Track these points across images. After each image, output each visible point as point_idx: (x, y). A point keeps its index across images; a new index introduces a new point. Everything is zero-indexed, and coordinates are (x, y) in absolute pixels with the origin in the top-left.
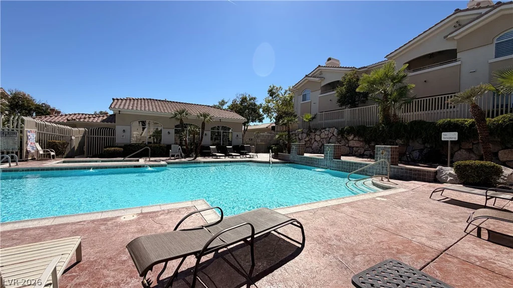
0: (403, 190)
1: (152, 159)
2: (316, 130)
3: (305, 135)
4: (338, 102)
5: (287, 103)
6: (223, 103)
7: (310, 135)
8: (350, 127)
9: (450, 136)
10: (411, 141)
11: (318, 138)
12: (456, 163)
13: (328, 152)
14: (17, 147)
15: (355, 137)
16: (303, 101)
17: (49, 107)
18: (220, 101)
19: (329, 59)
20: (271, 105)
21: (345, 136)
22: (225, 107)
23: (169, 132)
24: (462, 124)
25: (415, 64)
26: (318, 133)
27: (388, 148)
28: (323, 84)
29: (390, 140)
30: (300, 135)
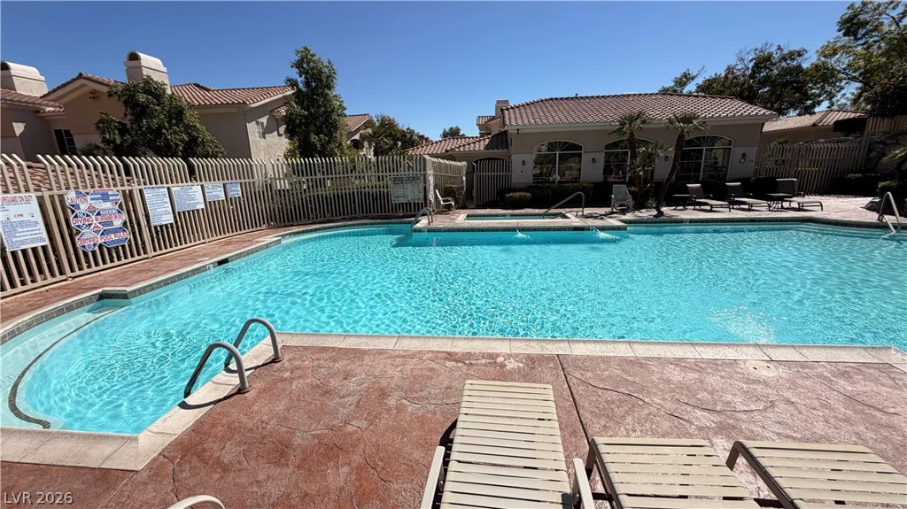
1: (587, 211)
6: (684, 80)
14: (422, 196)
17: (413, 131)
18: (679, 76)
22: (691, 87)
23: (593, 159)
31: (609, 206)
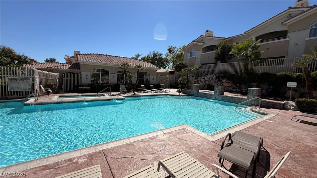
0: (273, 115)
1: (112, 93)
2: (201, 75)
3: (194, 78)
4: (215, 59)
5: (179, 57)
6: (138, 56)
7: (197, 78)
8: (223, 74)
10: (261, 84)
11: (203, 80)
12: (296, 99)
13: (217, 90)
14: (31, 88)
15: (227, 80)
16: (190, 56)
19: (207, 31)
20: (169, 58)
21: (221, 80)
22: (140, 58)
23: (113, 76)
24: (292, 76)
26: (203, 77)
27: (256, 90)
28: (203, 47)
29: (249, 83)
30: (191, 78)
31: (119, 92)
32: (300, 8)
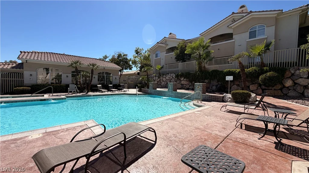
0: (208, 107)
2: (163, 74)
3: (157, 78)
4: (175, 59)
5: (146, 58)
6: (106, 57)
7: (160, 78)
8: (181, 73)
9: (229, 78)
10: (212, 81)
11: (164, 79)
12: (232, 92)
13: (170, 87)
15: (184, 79)
16: (156, 57)
18: (104, 56)
19: (170, 34)
20: (137, 59)
21: (179, 78)
22: (107, 60)
23: (67, 76)
24: (235, 72)
25: (214, 40)
26: (164, 76)
27: (201, 85)
28: (167, 49)
29: (202, 80)
30: (154, 78)
32: (240, 13)
